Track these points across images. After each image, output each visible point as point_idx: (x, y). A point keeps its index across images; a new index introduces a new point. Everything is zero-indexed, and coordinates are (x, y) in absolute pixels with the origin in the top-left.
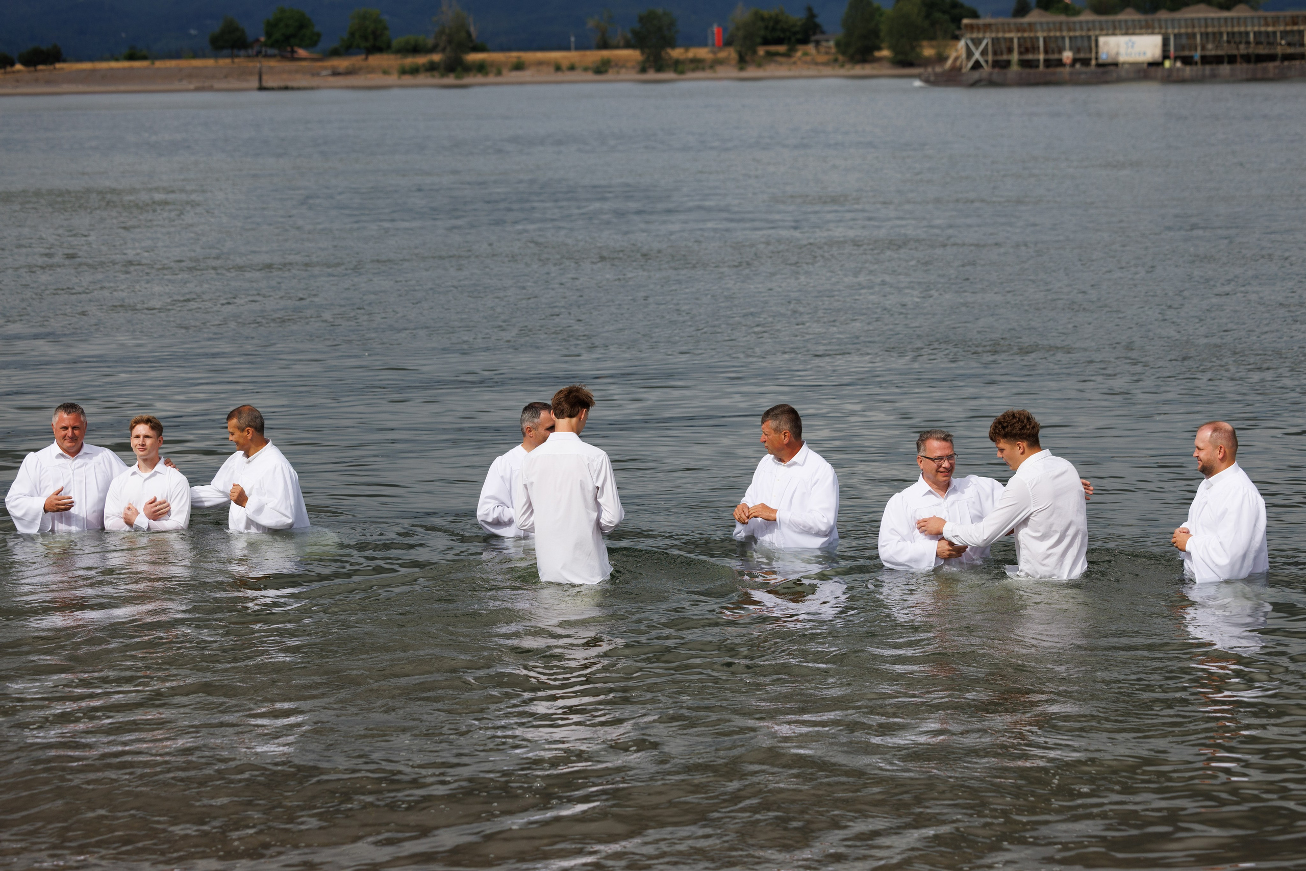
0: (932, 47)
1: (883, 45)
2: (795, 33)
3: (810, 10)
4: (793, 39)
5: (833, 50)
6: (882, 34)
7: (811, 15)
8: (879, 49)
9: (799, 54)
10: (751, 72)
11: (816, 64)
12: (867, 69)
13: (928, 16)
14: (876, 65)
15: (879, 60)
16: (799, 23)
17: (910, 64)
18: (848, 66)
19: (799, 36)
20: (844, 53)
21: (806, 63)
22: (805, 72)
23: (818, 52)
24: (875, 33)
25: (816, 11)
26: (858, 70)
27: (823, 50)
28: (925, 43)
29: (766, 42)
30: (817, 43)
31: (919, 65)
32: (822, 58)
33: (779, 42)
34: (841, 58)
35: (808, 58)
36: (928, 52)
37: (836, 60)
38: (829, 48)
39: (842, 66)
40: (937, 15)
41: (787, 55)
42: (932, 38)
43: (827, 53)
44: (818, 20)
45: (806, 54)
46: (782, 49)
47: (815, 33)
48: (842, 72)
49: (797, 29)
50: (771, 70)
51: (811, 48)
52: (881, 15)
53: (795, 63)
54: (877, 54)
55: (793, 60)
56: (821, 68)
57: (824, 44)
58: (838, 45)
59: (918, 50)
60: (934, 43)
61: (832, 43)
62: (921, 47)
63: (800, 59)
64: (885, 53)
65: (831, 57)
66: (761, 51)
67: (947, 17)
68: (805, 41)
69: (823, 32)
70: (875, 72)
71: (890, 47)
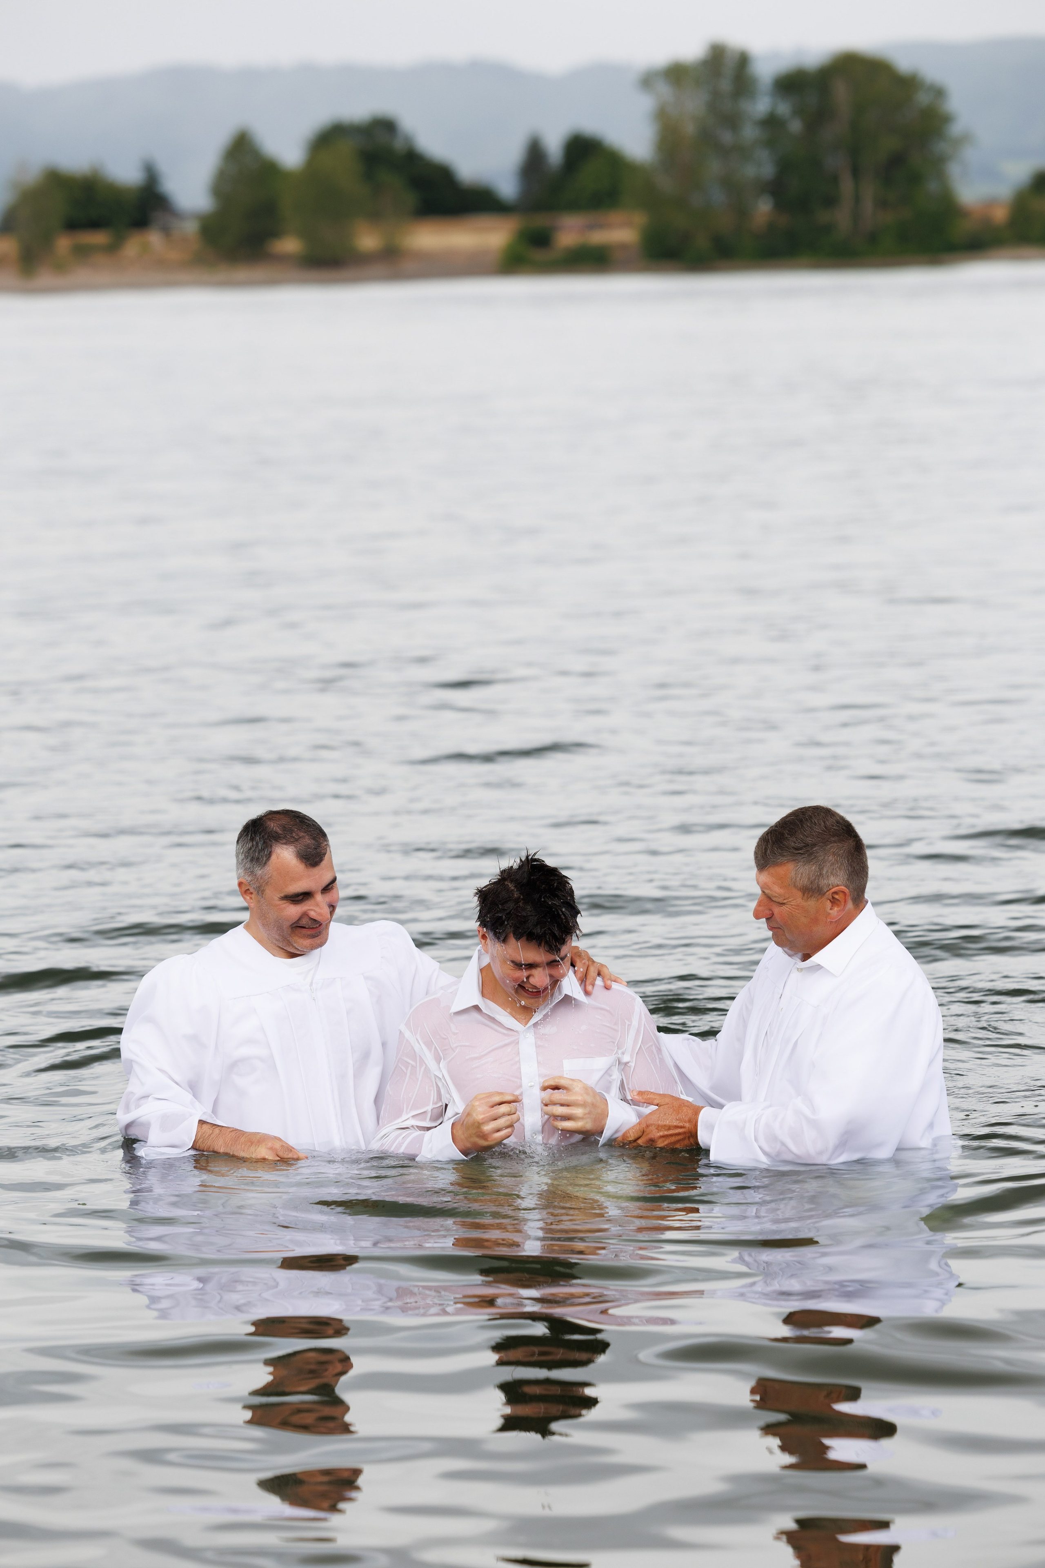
1: (286, 231)
3: (151, 165)
4: (120, 222)
5: (195, 241)
6: (283, 208)
8: (278, 237)
10: (45, 278)
11: (165, 265)
12: (259, 272)
13: (367, 177)
14: (273, 267)
15: (281, 259)
16: (132, 190)
17: (337, 263)
18: (223, 270)
19: (133, 214)
20: (214, 246)
21: (147, 260)
23: (167, 243)
24: (270, 209)
25: (159, 170)
26: (242, 274)
27: (176, 239)
28: (361, 225)
29: (73, 225)
30: (166, 231)
31: (353, 265)
32: (174, 255)
33: (94, 224)
34: (210, 255)
35: (150, 257)
36: (368, 242)
37: (200, 258)
38: (188, 237)
39: (214, 267)
40: (383, 176)
41: (113, 249)
42: (375, 216)
43: (184, 246)
44: (165, 188)
45: (145, 248)
46: (99, 238)
47: (158, 214)
48: (213, 278)
49: (129, 199)
50: (82, 275)
51: (154, 238)
52: (282, 175)
53: (127, 261)
54: (276, 246)
55: (122, 258)
56: (174, 272)
57: (178, 232)
58: (202, 234)
59: (349, 237)
60: (378, 225)
61: (191, 228)
62: (354, 231)
63: (133, 257)
64: (290, 245)
65: (191, 253)
66: (64, 243)
67: (399, 181)
68: (142, 224)
69: (172, 212)
70: (274, 277)
71: (297, 234)
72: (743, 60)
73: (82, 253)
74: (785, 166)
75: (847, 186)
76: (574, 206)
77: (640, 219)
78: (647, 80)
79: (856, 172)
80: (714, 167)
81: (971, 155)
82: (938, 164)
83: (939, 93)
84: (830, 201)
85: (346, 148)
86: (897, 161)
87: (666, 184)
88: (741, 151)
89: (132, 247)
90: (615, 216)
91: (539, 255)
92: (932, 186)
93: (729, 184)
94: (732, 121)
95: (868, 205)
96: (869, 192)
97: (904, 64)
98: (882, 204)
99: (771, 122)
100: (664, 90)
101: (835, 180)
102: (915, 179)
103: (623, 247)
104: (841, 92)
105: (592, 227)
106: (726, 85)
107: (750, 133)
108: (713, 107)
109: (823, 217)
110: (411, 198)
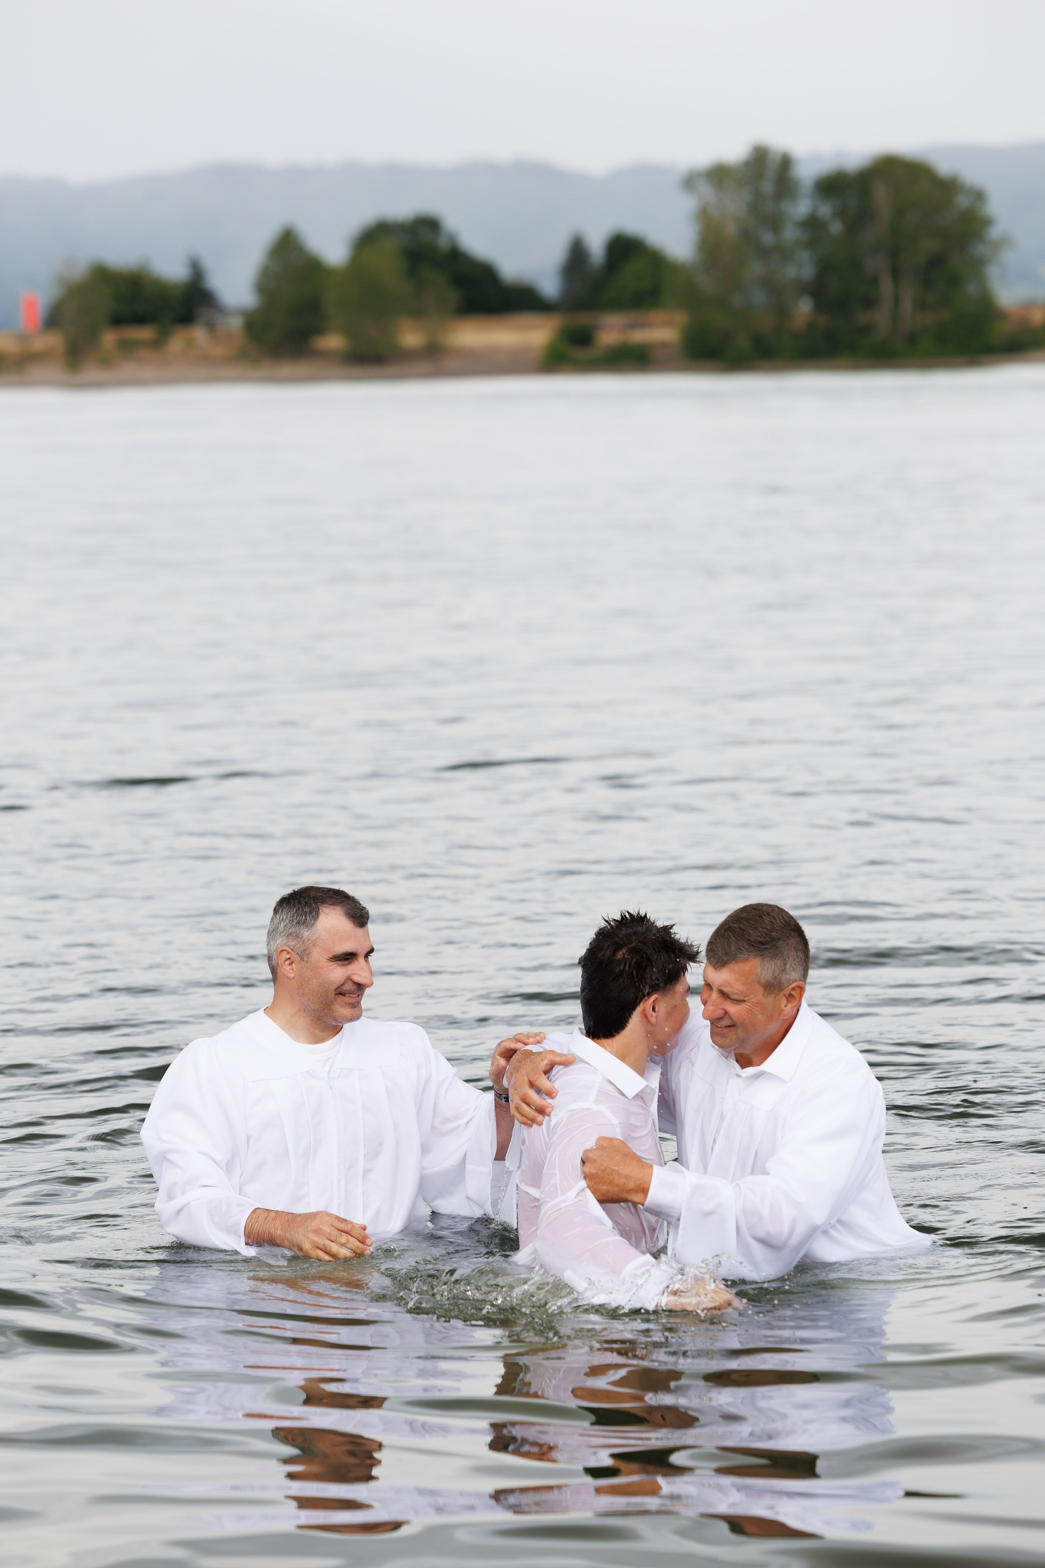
0: (416, 331)
1: (330, 327)
2: (169, 306)
3: (196, 261)
4: (166, 318)
5: (240, 337)
6: (328, 306)
7: (197, 276)
8: (322, 333)
10: (91, 373)
11: (210, 361)
12: (302, 368)
13: (410, 274)
14: (316, 363)
15: (325, 355)
16: (176, 287)
17: (380, 359)
18: (266, 365)
19: (178, 310)
20: (258, 342)
21: (192, 356)
23: (212, 339)
24: (314, 305)
25: (205, 266)
26: (285, 369)
27: (220, 336)
28: (404, 322)
29: (118, 321)
30: (211, 326)
31: (396, 362)
32: (218, 351)
33: (140, 320)
34: (253, 350)
35: (195, 352)
36: (411, 339)
37: (244, 354)
38: (232, 333)
39: (257, 363)
40: (427, 274)
41: (158, 344)
42: (418, 313)
43: (228, 342)
44: (210, 284)
45: (190, 343)
46: (145, 333)
47: (203, 310)
48: (257, 375)
49: (175, 295)
50: (127, 369)
51: (199, 334)
52: (325, 273)
53: (171, 357)
54: (320, 343)
55: (167, 354)
56: (218, 368)
57: (222, 328)
58: (247, 330)
59: (393, 335)
60: (421, 323)
61: (236, 323)
62: (398, 329)
63: (178, 352)
64: (333, 341)
65: (236, 349)
66: (109, 338)
68: (187, 320)
69: (217, 307)
70: (317, 373)
71: (340, 331)
72: (786, 162)
73: (127, 348)
74: (825, 268)
75: (886, 286)
76: (616, 305)
77: (681, 318)
78: (690, 182)
79: (896, 274)
80: (755, 268)
81: (1009, 258)
82: (978, 266)
83: (979, 196)
84: (870, 303)
85: (390, 246)
86: (936, 263)
87: (707, 284)
88: (784, 253)
89: (177, 342)
90: (657, 316)
91: (581, 353)
92: (971, 288)
93: (769, 284)
94: (775, 223)
95: (907, 307)
96: (908, 294)
97: (944, 167)
98: (922, 305)
99: (812, 224)
100: (707, 191)
101: (875, 281)
102: (955, 281)
103: (664, 345)
104: (882, 195)
105: (632, 326)
106: (768, 187)
107: (790, 234)
108: (755, 208)
109: (863, 318)
110: (453, 296)
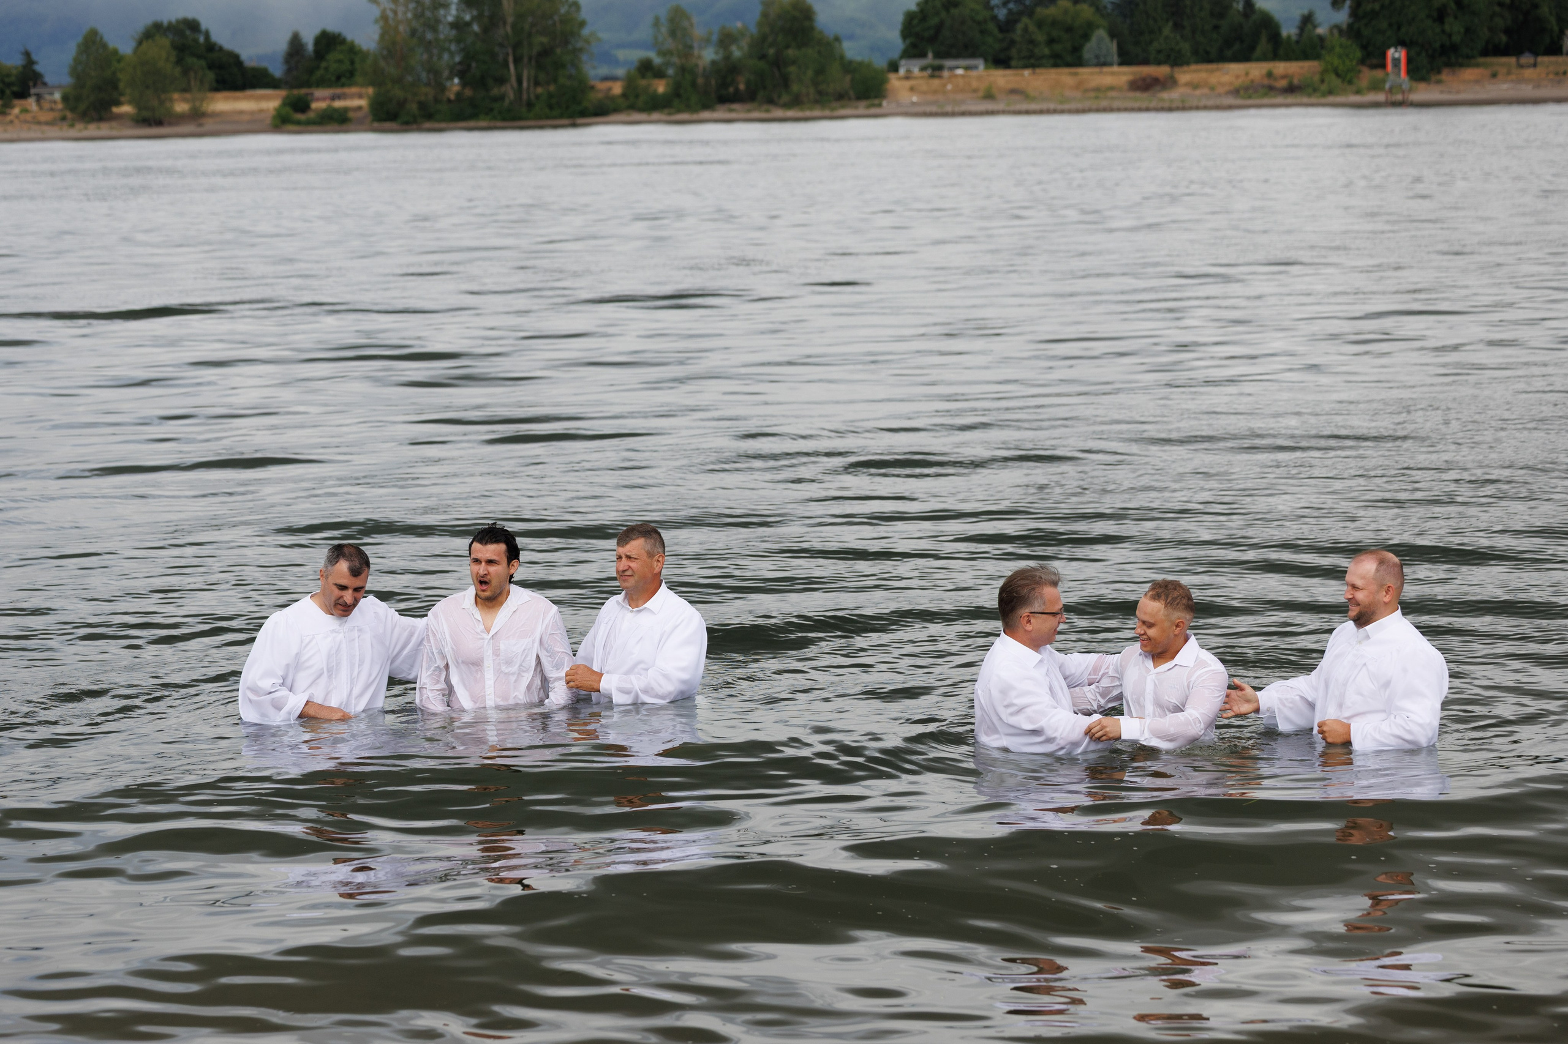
0: (185, 100)
1: (123, 99)
2: (9, 85)
3: (27, 54)
4: (8, 92)
5: (60, 106)
6: (121, 85)
7: (30, 62)
8: (118, 103)
9: (16, 111)
11: (39, 123)
12: (104, 129)
13: (179, 61)
14: (114, 124)
15: (119, 117)
16: (14, 72)
17: (159, 123)
18: (79, 126)
19: (15, 89)
20: (73, 110)
21: (26, 122)
22: (24, 135)
23: (41, 108)
24: (112, 84)
25: (34, 57)
26: (92, 129)
27: (46, 105)
28: (176, 96)
30: (39, 97)
31: (170, 124)
32: (45, 116)
34: (69, 114)
35: (28, 117)
36: (181, 107)
37: (64, 118)
38: (55, 102)
39: (72, 126)
40: (190, 60)
42: (186, 90)
43: (52, 109)
44: (38, 68)
45: (25, 111)
47: (35, 85)
48: (72, 133)
49: (13, 79)
51: (31, 103)
52: (119, 61)
53: (11, 122)
54: (115, 110)
55: (9, 118)
56: (46, 128)
57: (48, 97)
58: (65, 98)
59: (168, 104)
60: (188, 96)
61: (57, 96)
62: (171, 100)
63: (17, 117)
64: (126, 109)
65: (57, 115)
67: (203, 63)
68: (23, 95)
69: (45, 84)
70: (115, 133)
71: (130, 103)
74: (469, 56)
75: (511, 69)
76: (322, 83)
77: (368, 92)
79: (517, 61)
80: (420, 56)
81: (595, 49)
82: (577, 52)
84: (502, 81)
85: (165, 42)
86: (546, 52)
87: (386, 65)
88: (441, 45)
89: (17, 108)
90: (354, 90)
91: (299, 119)
92: (572, 72)
93: (431, 68)
94: (433, 25)
95: (525, 82)
96: (527, 73)
98: (537, 81)
99: (458, 25)
100: (385, 2)
101: (506, 65)
102: (559, 65)
103: (360, 108)
104: (506, 5)
105: (333, 98)
107: (445, 32)
108: (418, 16)
109: (495, 91)
110: (211, 76)
